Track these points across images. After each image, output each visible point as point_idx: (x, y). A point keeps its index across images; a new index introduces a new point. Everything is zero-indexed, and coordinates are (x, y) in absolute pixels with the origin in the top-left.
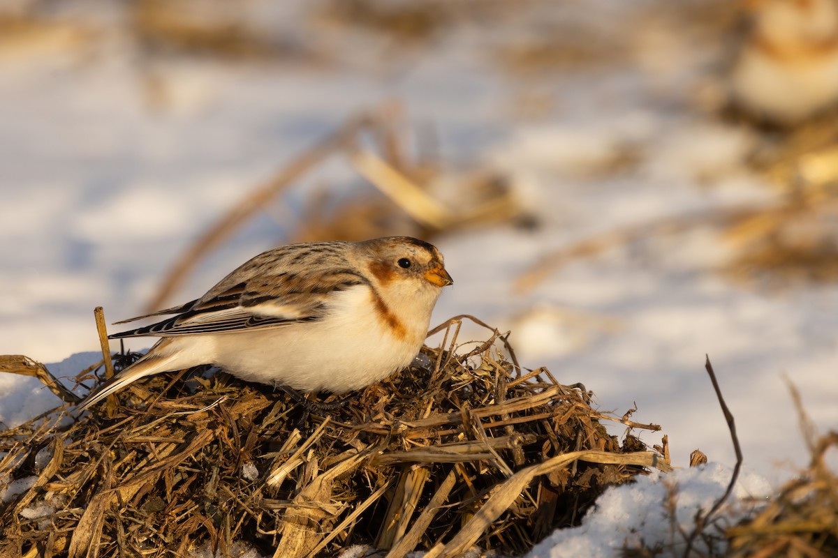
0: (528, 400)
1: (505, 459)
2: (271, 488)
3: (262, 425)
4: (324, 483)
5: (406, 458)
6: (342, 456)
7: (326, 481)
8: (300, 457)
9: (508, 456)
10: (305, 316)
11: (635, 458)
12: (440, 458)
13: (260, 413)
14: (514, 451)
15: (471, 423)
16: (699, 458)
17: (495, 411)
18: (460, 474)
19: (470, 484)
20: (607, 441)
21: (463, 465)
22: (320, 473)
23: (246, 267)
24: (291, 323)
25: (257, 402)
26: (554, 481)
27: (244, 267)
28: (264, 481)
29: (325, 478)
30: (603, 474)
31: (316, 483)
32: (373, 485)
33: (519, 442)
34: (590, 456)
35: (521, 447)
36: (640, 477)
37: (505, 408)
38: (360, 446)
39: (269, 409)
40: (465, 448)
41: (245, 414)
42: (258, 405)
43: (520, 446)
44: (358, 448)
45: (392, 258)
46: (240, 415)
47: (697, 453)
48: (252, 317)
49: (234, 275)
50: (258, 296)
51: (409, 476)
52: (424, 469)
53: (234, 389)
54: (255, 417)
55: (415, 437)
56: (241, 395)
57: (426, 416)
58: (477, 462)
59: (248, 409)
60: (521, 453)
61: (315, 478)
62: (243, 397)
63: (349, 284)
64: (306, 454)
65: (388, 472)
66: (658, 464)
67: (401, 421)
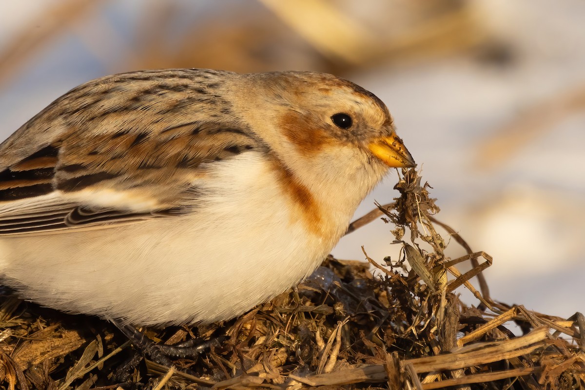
0: (499, 348)
3: (65, 381)
10: (164, 206)
13: (62, 361)
15: (402, 379)
17: (445, 362)
23: (48, 115)
24: (143, 218)
25: (57, 342)
27: (46, 115)
37: (462, 359)
39: (76, 354)
41: (37, 362)
42: (58, 347)
45: (324, 109)
46: (30, 364)
48: (76, 208)
49: (31, 130)
50: (84, 173)
53: (19, 322)
54: (54, 367)
56: (31, 332)
57: (329, 368)
59: (43, 354)
62: (35, 335)
63: (235, 150)
67: (291, 376)
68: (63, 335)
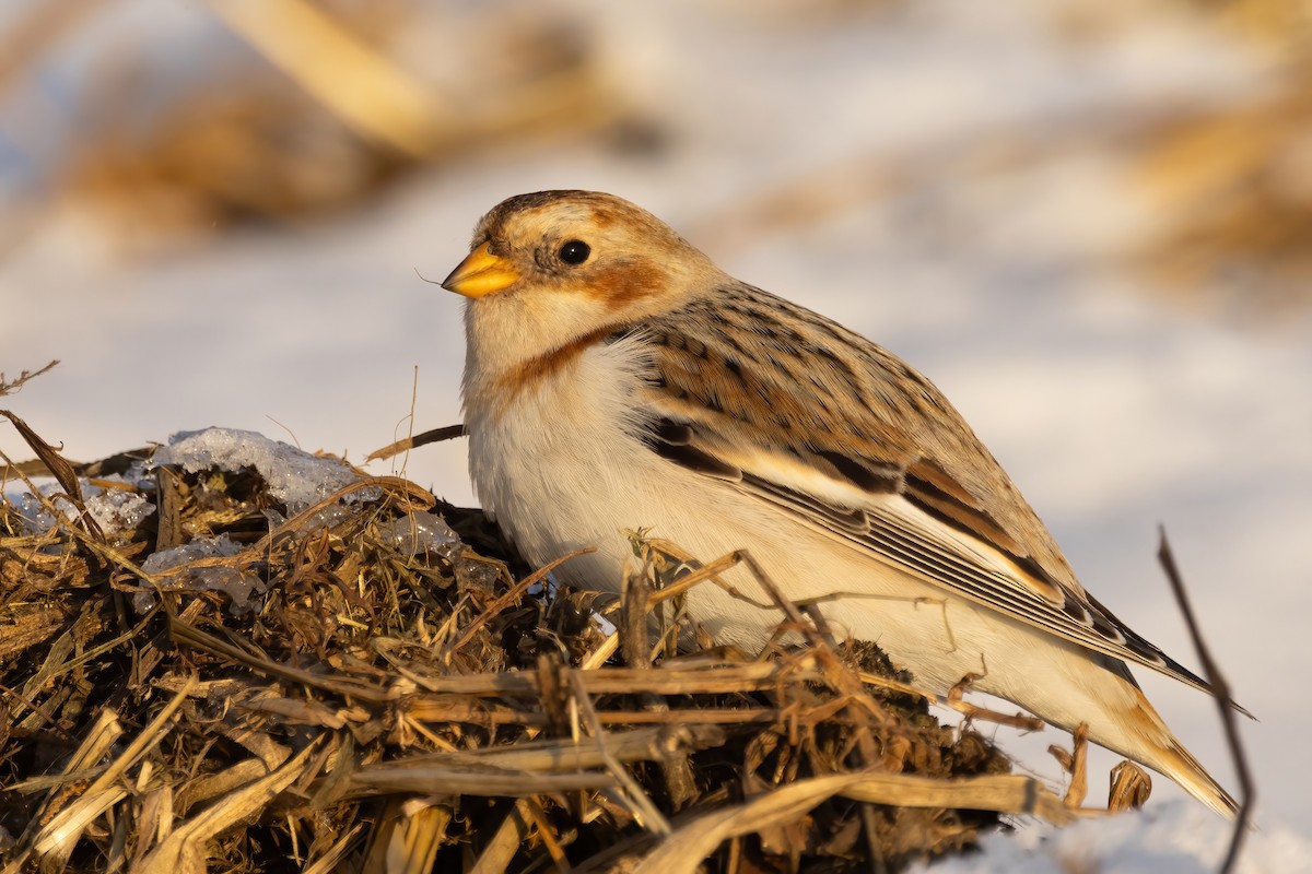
1: (644, 786)
2: (46, 861)
4: (189, 852)
5: (390, 783)
6: (225, 779)
7: (194, 844)
8: (118, 782)
9: (650, 776)
11: (981, 792)
12: (478, 782)
14: (666, 766)
16: (1131, 781)
17: (646, 681)
18: (530, 824)
19: (557, 852)
20: (913, 745)
21: (537, 801)
22: (176, 823)
25: (7, 631)
26: (772, 843)
28: (27, 844)
29: (191, 837)
30: (893, 830)
31: (169, 850)
32: (304, 852)
33: (681, 744)
34: (871, 785)
35: (684, 756)
36: (992, 839)
38: (273, 753)
40: (542, 759)
42: (8, 639)
43: (682, 755)
44: (268, 758)
47: (1126, 769)
51: (398, 830)
52: (436, 811)
55: (430, 716)
58: (573, 795)
60: (685, 772)
61: (165, 837)
64: (133, 773)
65: (340, 815)
66: (1038, 807)
68: (17, 622)
